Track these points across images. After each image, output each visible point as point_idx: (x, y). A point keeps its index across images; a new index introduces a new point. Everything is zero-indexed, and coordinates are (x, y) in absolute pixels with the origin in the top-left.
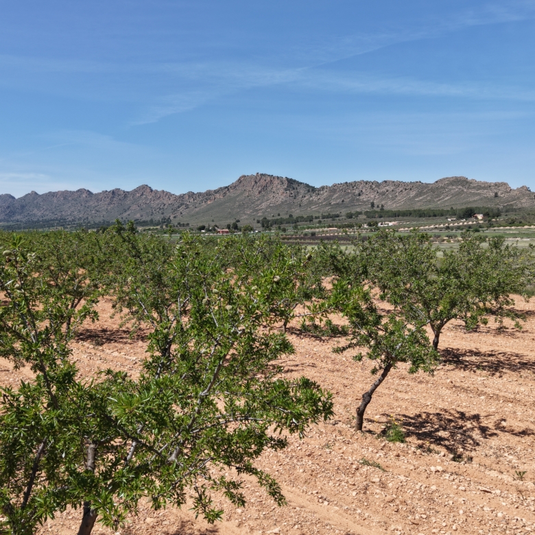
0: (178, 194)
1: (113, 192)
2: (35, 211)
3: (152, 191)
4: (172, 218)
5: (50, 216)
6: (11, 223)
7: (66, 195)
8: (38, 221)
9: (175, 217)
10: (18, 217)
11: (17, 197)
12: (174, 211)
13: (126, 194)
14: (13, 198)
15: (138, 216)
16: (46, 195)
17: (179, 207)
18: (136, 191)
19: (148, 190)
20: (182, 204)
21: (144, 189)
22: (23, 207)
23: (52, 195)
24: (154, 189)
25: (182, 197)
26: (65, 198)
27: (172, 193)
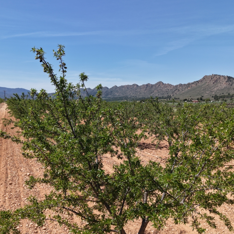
0: (175, 85)
1: (147, 85)
2: (116, 94)
3: (163, 84)
4: (172, 95)
5: (121, 95)
6: (107, 98)
7: (128, 87)
8: (117, 98)
9: (173, 95)
10: (110, 96)
11: (109, 88)
12: (173, 92)
13: (152, 86)
14: (108, 88)
15: (157, 95)
16: (120, 87)
17: (175, 91)
18: (156, 84)
19: (162, 84)
20: (176, 90)
21: (160, 83)
22: (111, 92)
23: (122, 87)
24: (164, 83)
25: (177, 86)
26: (127, 88)
27: (172, 84)
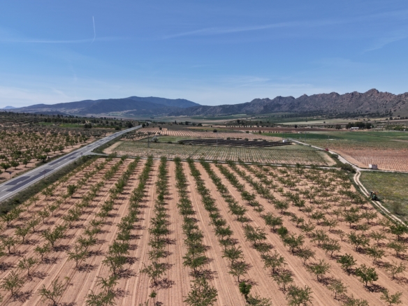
0: (397, 94)
1: (352, 94)
2: (306, 106)
3: (378, 92)
4: (393, 111)
5: (313, 109)
6: (292, 113)
7: (323, 96)
8: (307, 112)
9: (395, 111)
10: (296, 109)
11: (296, 98)
12: (394, 106)
13: (361, 95)
14: (293, 98)
15: (368, 109)
16: (312, 96)
17: (397, 103)
18: (367, 93)
19: (376, 92)
20: (400, 101)
21: (373, 91)
22: (299, 103)
23: (315, 96)
24: (380, 91)
25: (400, 96)
26: (323, 98)
27: (393, 93)
